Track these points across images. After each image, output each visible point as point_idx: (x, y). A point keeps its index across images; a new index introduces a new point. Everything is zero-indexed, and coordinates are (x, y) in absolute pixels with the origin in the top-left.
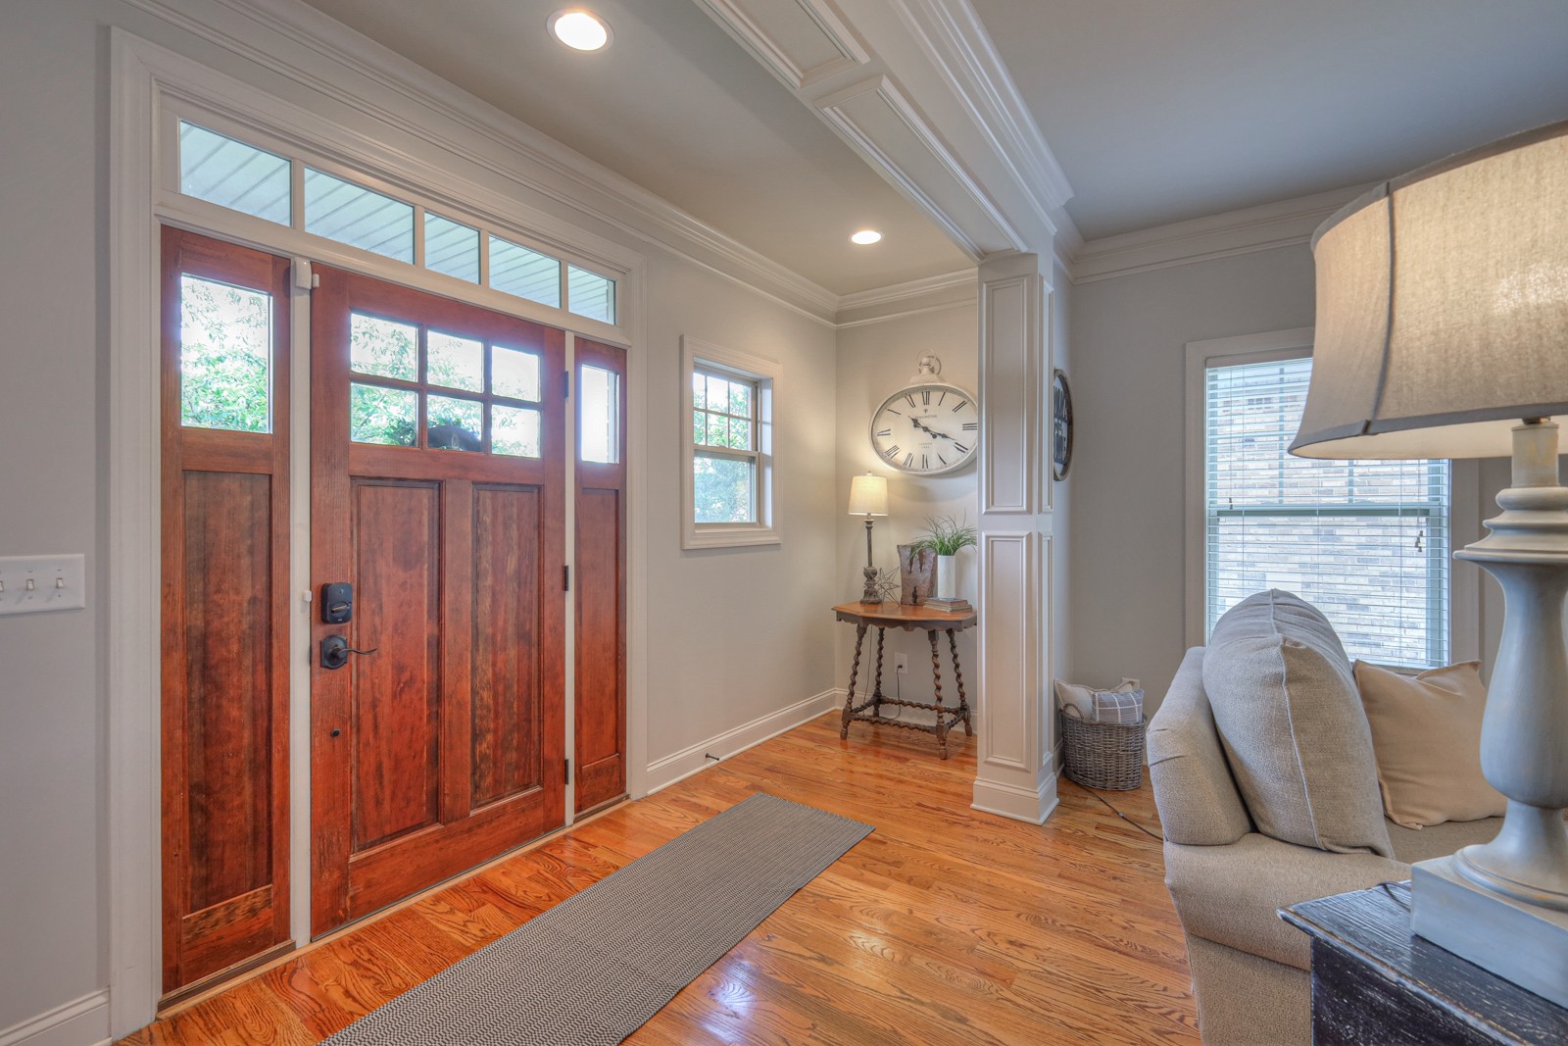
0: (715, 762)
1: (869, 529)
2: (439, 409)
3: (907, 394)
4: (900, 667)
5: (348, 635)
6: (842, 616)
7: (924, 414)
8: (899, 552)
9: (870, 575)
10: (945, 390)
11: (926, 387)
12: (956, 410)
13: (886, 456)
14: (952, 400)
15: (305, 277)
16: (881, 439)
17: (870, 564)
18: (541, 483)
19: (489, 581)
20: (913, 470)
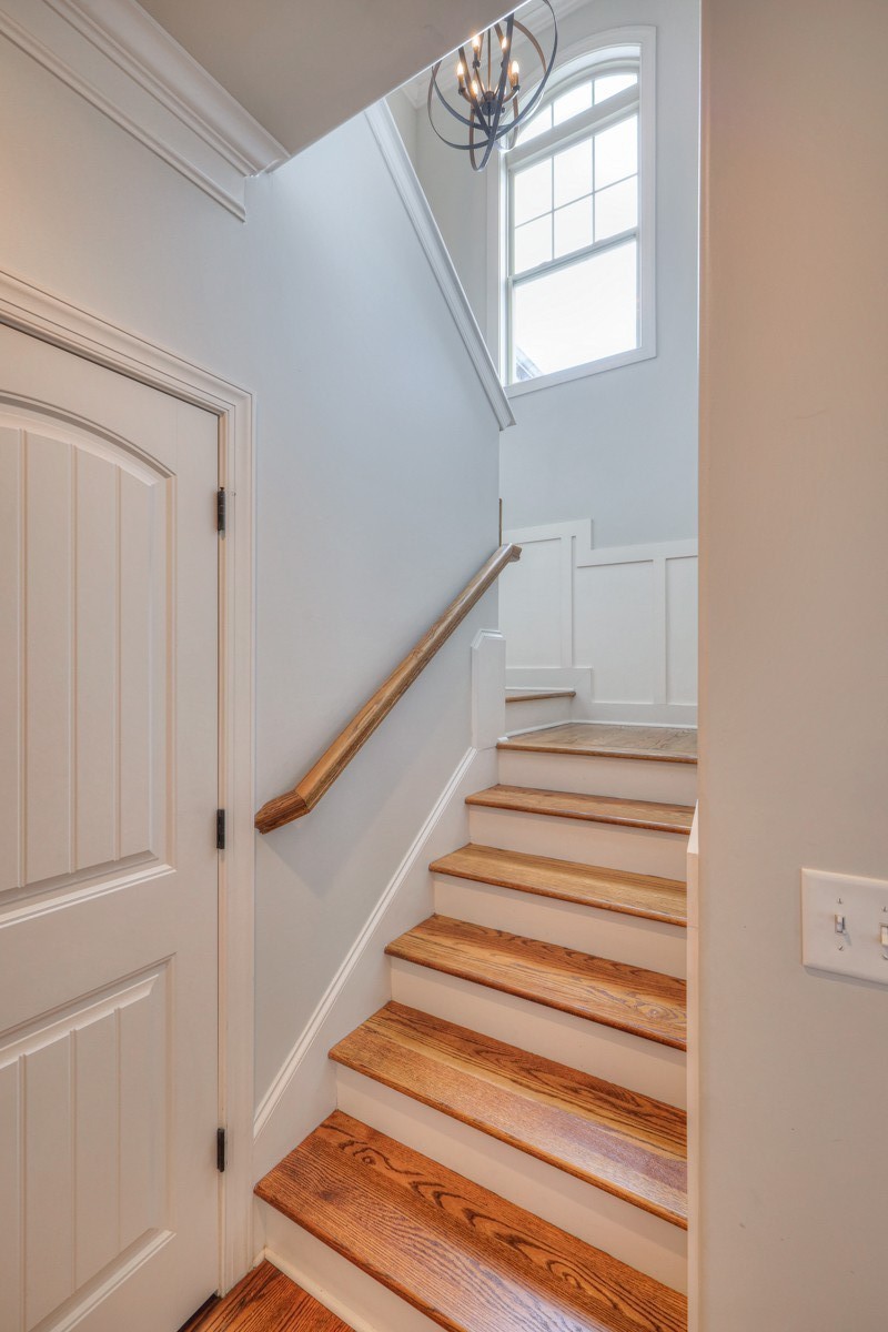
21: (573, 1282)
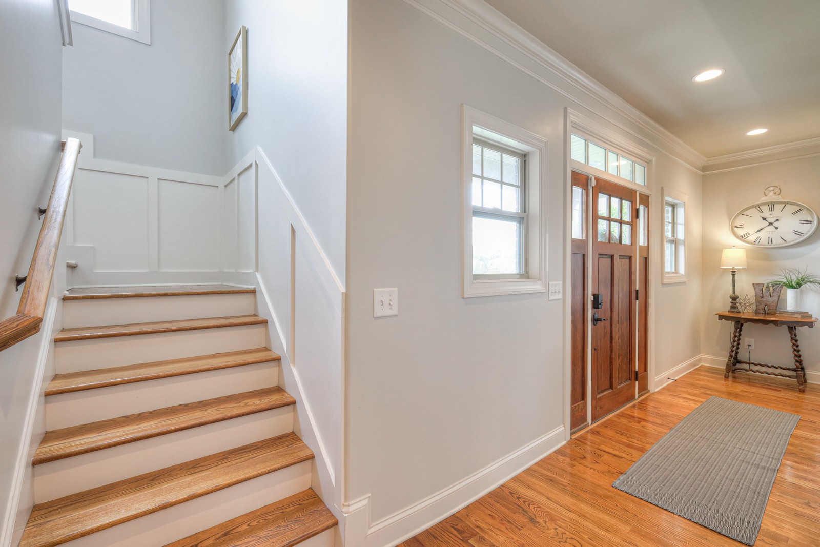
0: (672, 381)
1: (734, 275)
2: (613, 228)
3: (758, 207)
4: (749, 345)
5: (599, 313)
6: (721, 317)
7: (770, 216)
8: (754, 287)
9: (734, 299)
10: (786, 204)
11: (771, 203)
12: (794, 213)
13: (742, 238)
14: (790, 209)
16: (736, 230)
17: (734, 292)
18: (631, 255)
20: (761, 245)
21: (262, 521)
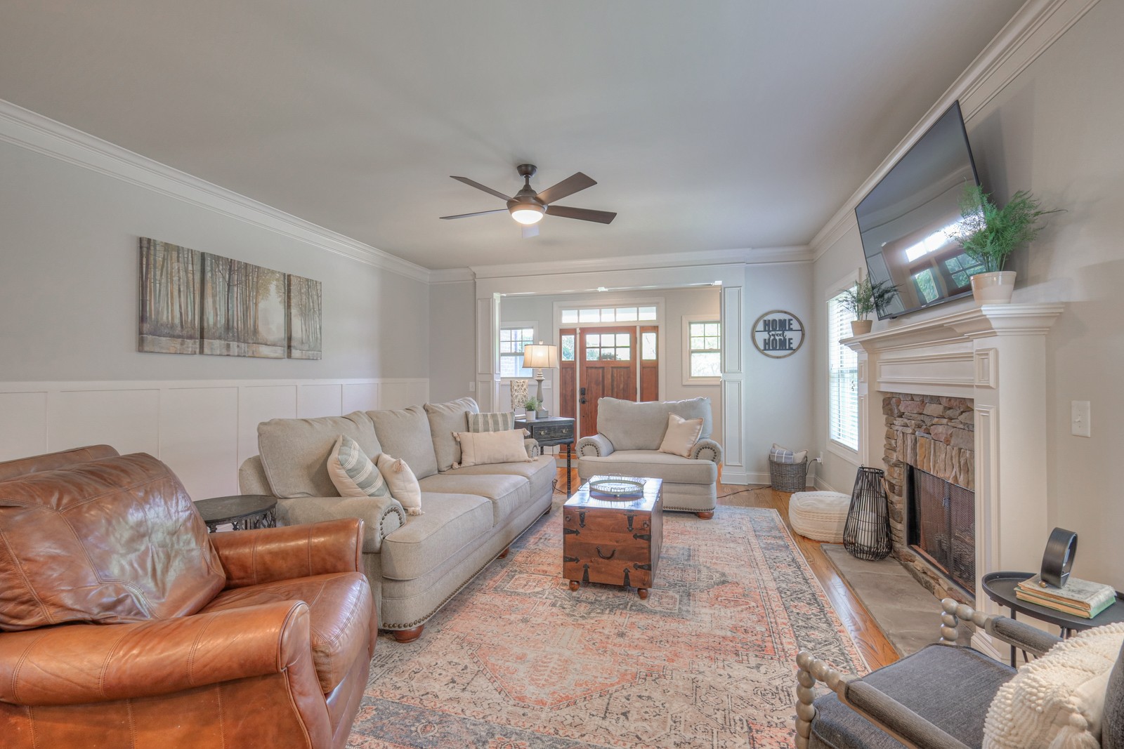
2: (605, 351)
5: (586, 397)
15: (578, 331)
18: (630, 366)
19: (616, 390)
